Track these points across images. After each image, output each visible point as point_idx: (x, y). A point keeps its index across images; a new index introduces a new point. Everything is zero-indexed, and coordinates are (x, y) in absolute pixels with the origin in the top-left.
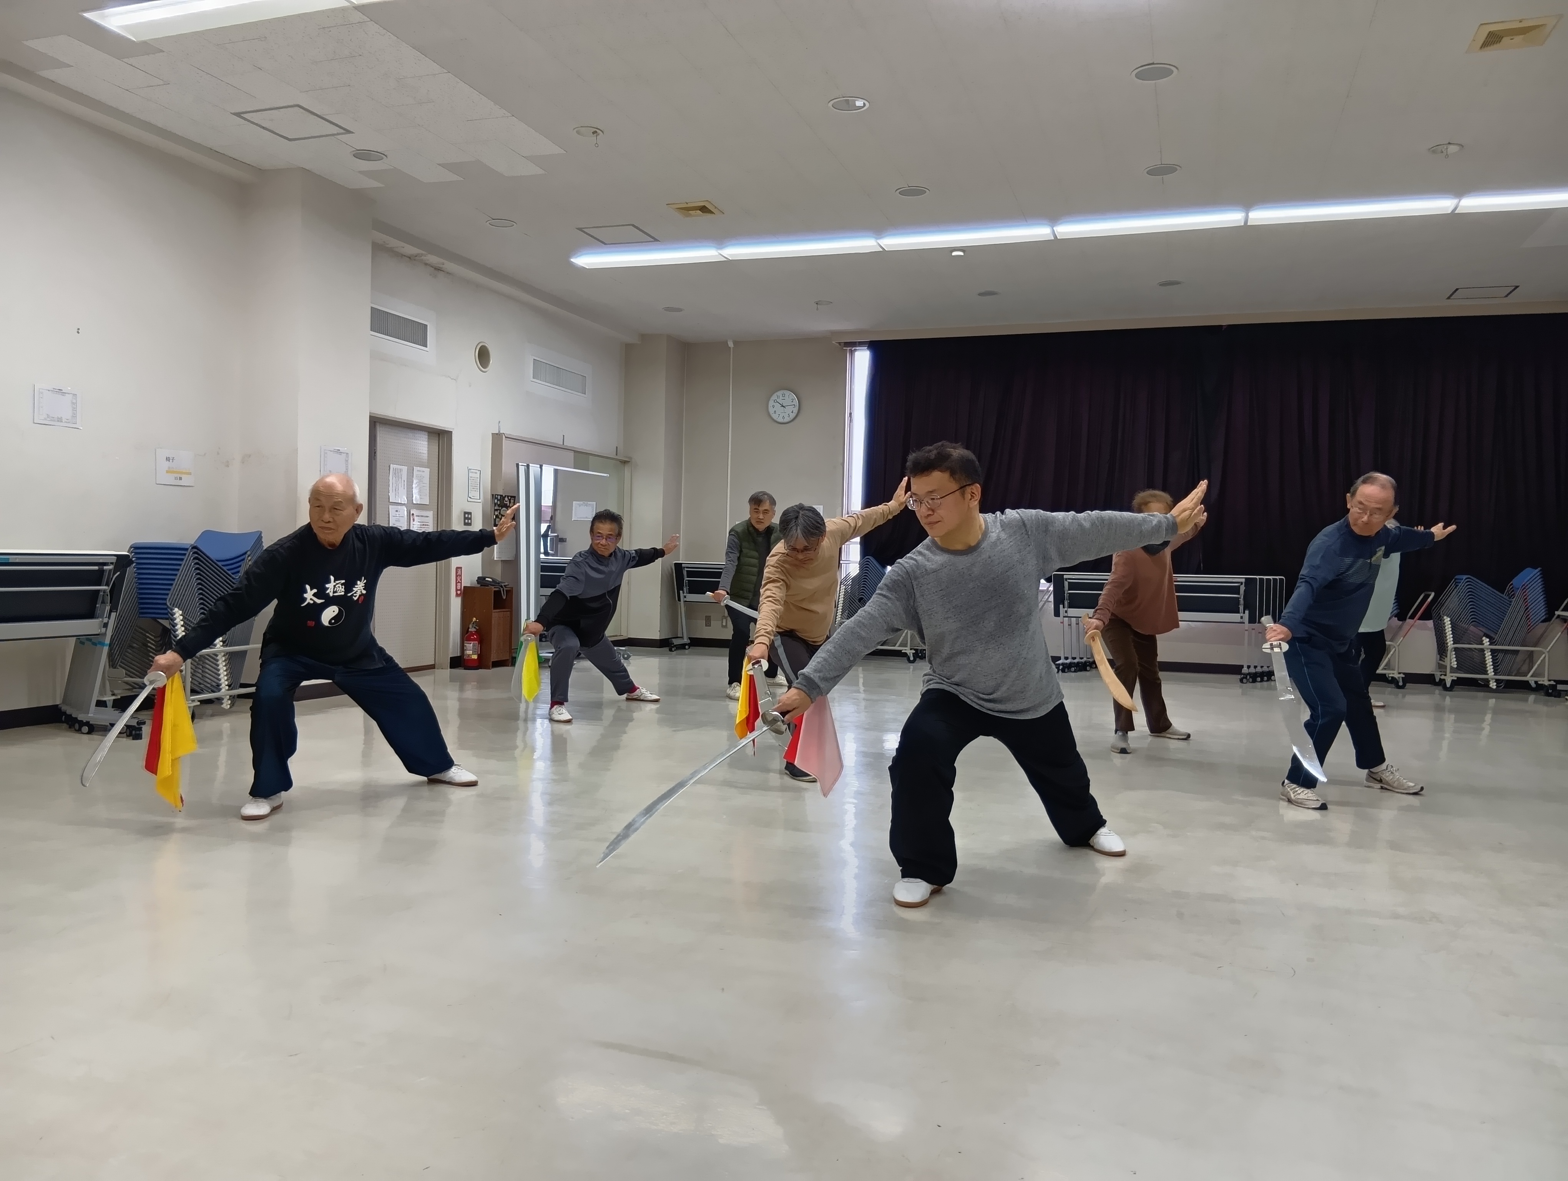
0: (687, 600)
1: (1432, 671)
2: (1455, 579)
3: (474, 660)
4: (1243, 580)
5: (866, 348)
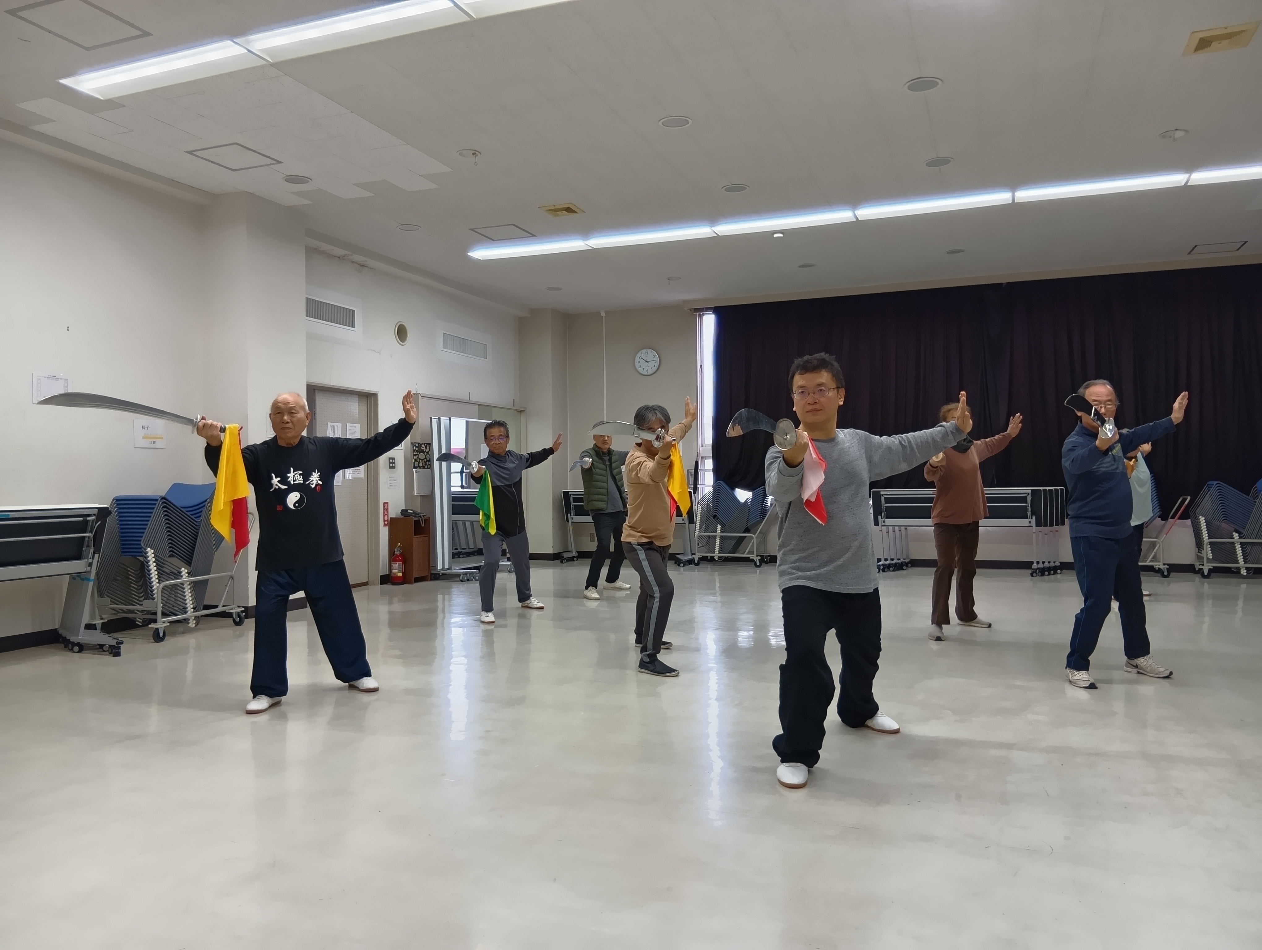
0: (574, 521)
1: (1192, 562)
2: (1208, 485)
3: (400, 577)
4: (1030, 491)
5: (712, 312)
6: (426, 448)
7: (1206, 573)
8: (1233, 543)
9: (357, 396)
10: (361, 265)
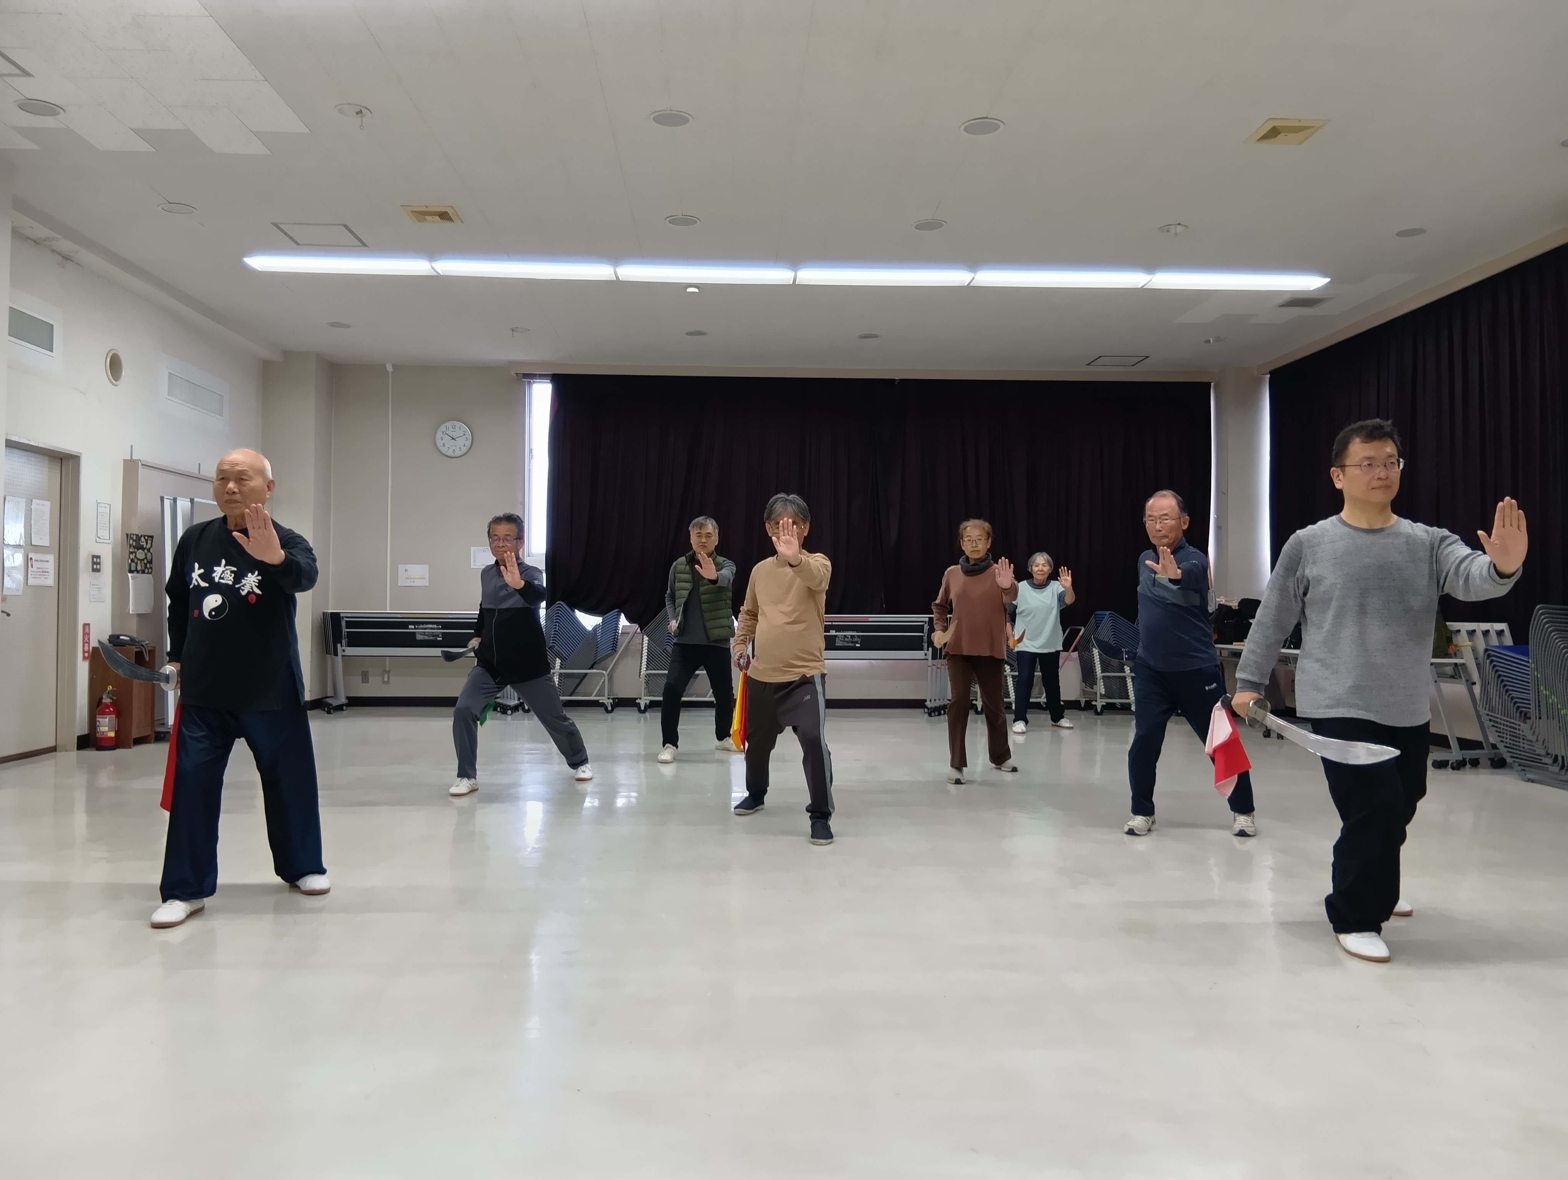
0: (346, 654)
2: (1095, 615)
3: (111, 738)
5: (549, 381)
6: (147, 543)
7: (1099, 710)
8: (1125, 678)
9: (47, 458)
10: (63, 257)
